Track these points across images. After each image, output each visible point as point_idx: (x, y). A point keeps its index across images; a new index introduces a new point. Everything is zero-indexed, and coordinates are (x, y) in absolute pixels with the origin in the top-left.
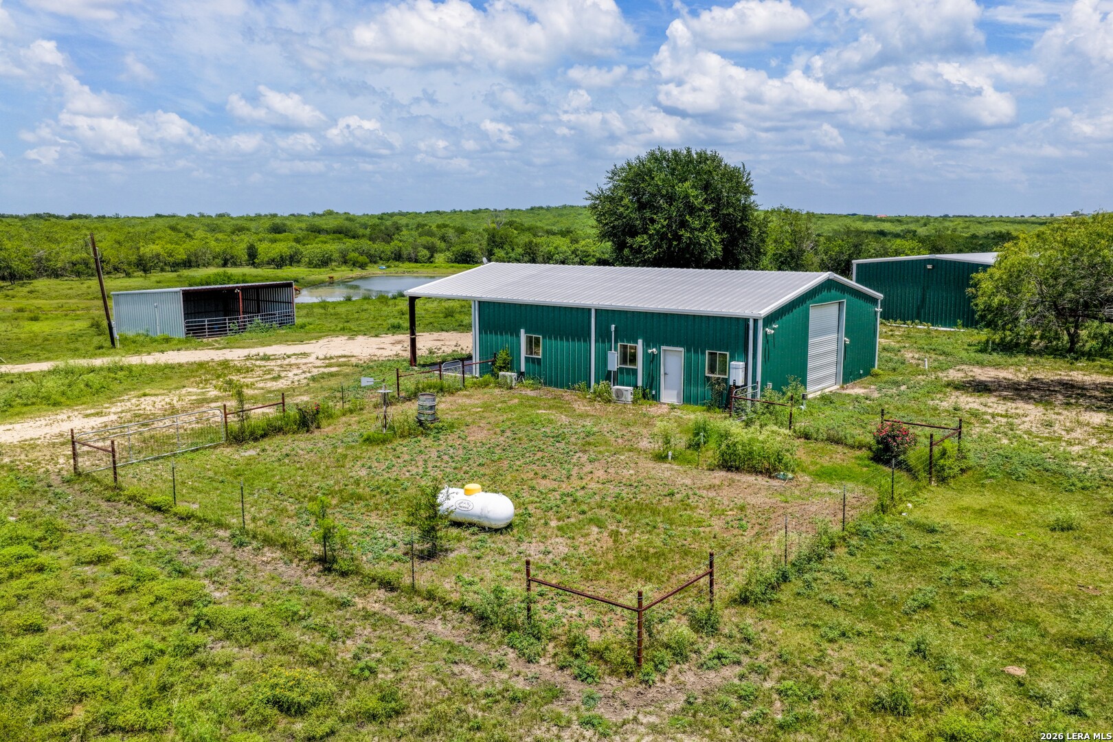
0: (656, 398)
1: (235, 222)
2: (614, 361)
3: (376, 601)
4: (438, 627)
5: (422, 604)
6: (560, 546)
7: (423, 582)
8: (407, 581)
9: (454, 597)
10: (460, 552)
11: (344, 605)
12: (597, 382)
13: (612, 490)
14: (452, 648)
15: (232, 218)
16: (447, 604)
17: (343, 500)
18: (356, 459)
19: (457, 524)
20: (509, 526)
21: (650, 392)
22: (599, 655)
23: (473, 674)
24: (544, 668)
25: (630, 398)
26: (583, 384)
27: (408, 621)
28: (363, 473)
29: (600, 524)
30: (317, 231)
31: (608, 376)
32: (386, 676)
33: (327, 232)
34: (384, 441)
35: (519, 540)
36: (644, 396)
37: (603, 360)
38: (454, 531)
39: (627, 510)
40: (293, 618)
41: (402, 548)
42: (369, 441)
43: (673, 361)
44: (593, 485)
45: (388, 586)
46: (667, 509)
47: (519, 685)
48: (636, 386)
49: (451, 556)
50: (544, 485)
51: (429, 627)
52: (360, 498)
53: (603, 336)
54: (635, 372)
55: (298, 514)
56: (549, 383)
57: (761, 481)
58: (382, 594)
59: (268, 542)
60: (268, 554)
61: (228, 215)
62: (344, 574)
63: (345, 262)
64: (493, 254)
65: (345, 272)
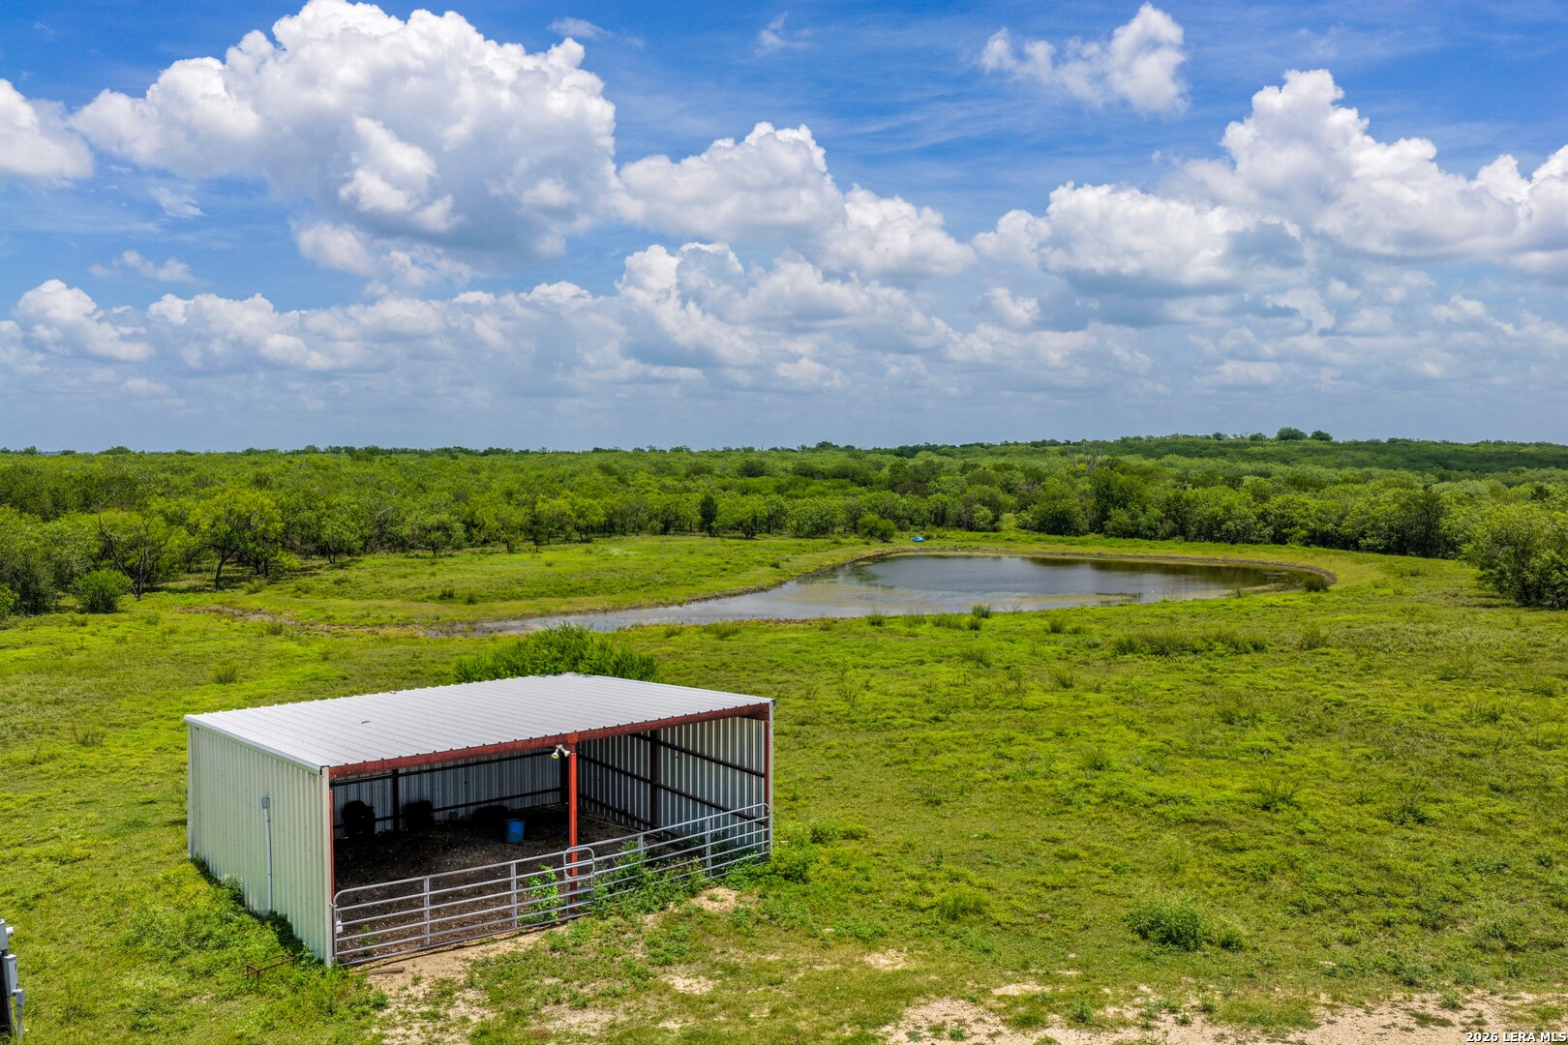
1: (693, 460)
15: (692, 454)
30: (808, 473)
33: (824, 476)
61: (688, 450)
63: (855, 529)
64: (1108, 518)
65: (856, 548)
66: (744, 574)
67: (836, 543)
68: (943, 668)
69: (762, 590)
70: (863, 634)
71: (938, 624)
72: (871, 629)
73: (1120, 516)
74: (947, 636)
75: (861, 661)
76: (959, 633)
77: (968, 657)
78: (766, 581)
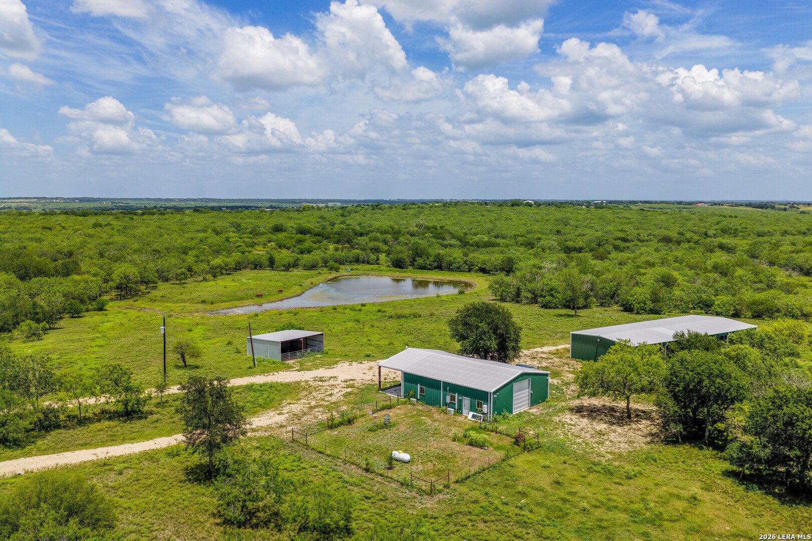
0: (461, 413)
2: (448, 400)
3: (379, 479)
4: (393, 485)
5: (389, 480)
6: (421, 467)
7: (389, 475)
8: (386, 475)
9: (396, 479)
10: (397, 468)
11: (373, 479)
12: (443, 406)
13: (437, 451)
14: (396, 489)
16: (394, 480)
17: (367, 452)
18: (368, 437)
19: (397, 460)
20: (409, 462)
21: (459, 411)
22: (424, 491)
23: (400, 494)
24: (414, 493)
25: (453, 413)
26: (438, 406)
27: (387, 483)
28: (370, 442)
29: (431, 461)
30: (303, 231)
31: (446, 404)
32: (383, 493)
34: (375, 431)
35: (411, 465)
36: (458, 412)
37: (445, 399)
38: (396, 462)
39: (439, 458)
40: (363, 482)
41: (384, 467)
42: (370, 430)
43: (467, 401)
44: (433, 449)
45: (382, 475)
46: (449, 458)
47: (408, 496)
48: (455, 409)
49: (395, 469)
50: (419, 448)
51: (391, 485)
52: (371, 451)
53: (445, 390)
54: (455, 404)
55: (356, 456)
56: (427, 404)
57: (478, 450)
58: (380, 477)
59: (353, 463)
60: (353, 467)
62: (371, 472)
63: (326, 267)
64: (416, 261)
65: (326, 275)
66: (291, 289)
67: (319, 273)
68: (350, 323)
69: (298, 296)
70: (331, 313)
71: (351, 310)
72: (333, 311)
73: (420, 261)
74: (353, 313)
75: (332, 322)
76: (356, 312)
77: (356, 321)
78: (299, 292)
